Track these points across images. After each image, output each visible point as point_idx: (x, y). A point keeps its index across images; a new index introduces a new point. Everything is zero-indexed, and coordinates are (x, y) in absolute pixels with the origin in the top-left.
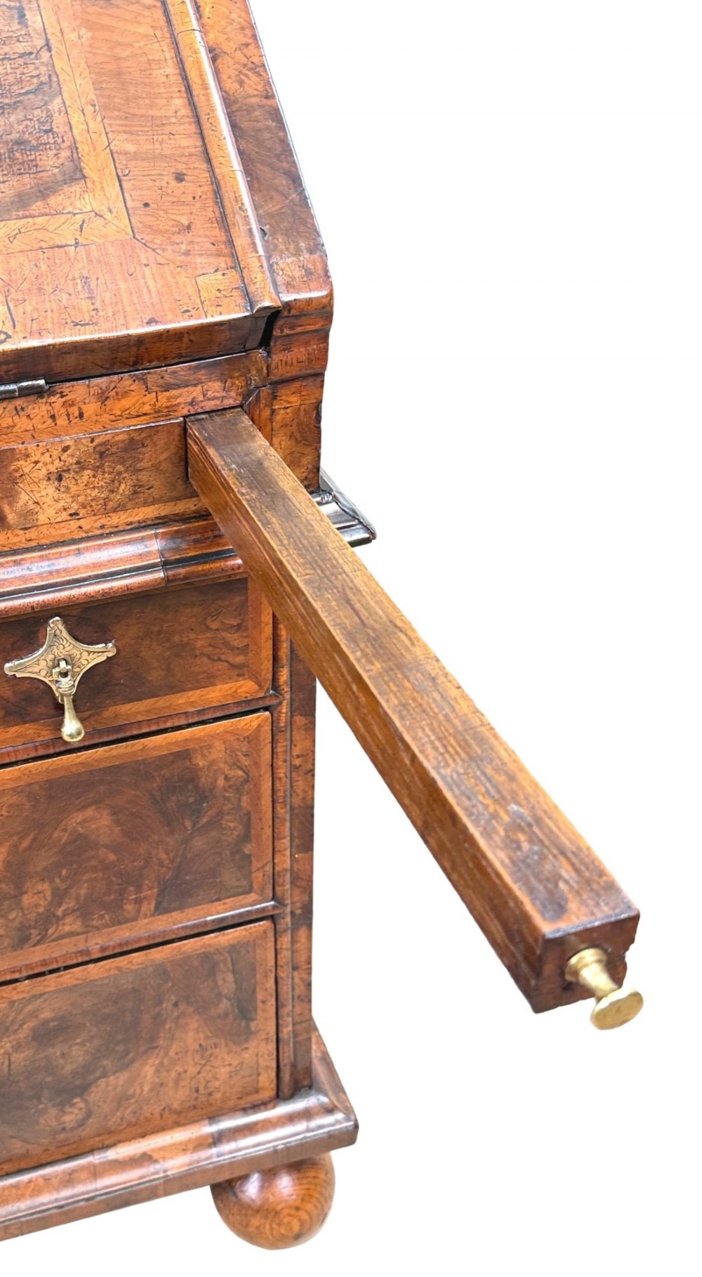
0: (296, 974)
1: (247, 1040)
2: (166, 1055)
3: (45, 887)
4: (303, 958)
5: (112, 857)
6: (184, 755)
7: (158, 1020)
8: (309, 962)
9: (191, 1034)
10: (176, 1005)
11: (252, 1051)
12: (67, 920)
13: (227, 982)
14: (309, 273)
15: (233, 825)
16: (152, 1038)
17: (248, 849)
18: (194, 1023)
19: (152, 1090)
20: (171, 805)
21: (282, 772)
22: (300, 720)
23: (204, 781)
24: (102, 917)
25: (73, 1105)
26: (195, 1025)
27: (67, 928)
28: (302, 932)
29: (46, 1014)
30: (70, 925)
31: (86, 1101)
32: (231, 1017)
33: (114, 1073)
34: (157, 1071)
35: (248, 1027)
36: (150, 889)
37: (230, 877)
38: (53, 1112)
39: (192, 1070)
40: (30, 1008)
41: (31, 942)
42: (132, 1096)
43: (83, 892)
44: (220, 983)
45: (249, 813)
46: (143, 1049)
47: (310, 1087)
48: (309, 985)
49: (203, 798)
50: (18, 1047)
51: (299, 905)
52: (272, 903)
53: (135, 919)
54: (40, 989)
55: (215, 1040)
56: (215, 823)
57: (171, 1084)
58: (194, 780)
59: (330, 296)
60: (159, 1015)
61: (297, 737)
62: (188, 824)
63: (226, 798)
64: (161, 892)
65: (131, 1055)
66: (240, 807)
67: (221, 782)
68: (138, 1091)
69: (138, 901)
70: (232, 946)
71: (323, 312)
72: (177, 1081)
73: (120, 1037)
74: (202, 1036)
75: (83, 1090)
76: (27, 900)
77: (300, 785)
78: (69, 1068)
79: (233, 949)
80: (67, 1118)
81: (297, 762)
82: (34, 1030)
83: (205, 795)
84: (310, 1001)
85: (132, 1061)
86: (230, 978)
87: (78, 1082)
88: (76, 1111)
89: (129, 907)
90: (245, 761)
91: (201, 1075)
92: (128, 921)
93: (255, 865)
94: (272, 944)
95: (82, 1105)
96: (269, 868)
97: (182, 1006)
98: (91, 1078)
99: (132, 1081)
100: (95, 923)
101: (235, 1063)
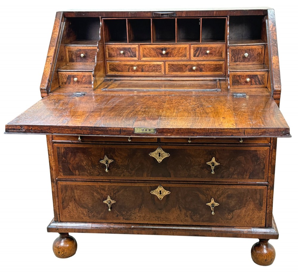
0: (270, 199)
1: (261, 211)
2: (247, 209)
3: (233, 168)
4: (272, 197)
5: (243, 166)
6: (256, 151)
7: (247, 200)
8: (273, 198)
9: (251, 205)
10: (250, 198)
11: (261, 213)
12: (236, 175)
13: (258, 196)
14: (278, 87)
15: (262, 165)
16: (245, 204)
17: (264, 170)
18: (252, 203)
19: (244, 216)
20: (253, 159)
21: (270, 158)
22: (274, 150)
23: (258, 156)
24: (240, 176)
25: (230, 214)
26: (252, 204)
27: (235, 177)
28: (272, 191)
29: (229, 193)
30: (236, 176)
31: (233, 214)
32: (258, 204)
33: (238, 209)
34: (245, 212)
35: (261, 208)
36: (248, 173)
37: (261, 175)
38: (227, 214)
39: (251, 214)
40: (227, 190)
41: (230, 178)
42: (240, 216)
43: (238, 171)
44: (257, 196)
45: (265, 164)
46: (243, 206)
47: (271, 227)
48: (272, 203)
49: (258, 159)
50: (224, 198)
51: (272, 185)
52: (267, 183)
53: (245, 178)
54: (229, 187)
55: (255, 208)
56: (259, 164)
57: (247, 216)
58: (257, 155)
59: (281, 89)
60: (247, 199)
61: (273, 152)
62: (255, 163)
63: (261, 160)
64: (250, 174)
65: (241, 206)
66: (263, 162)
67: (261, 157)
68: (241, 215)
69: (246, 175)
70: (260, 189)
71: (280, 91)
72: (248, 215)
73: (240, 202)
74: (253, 207)
75: (233, 211)
76: (230, 169)
77: (273, 161)
78: (231, 205)
79: (260, 190)
80: (229, 217)
81: (273, 157)
82: (227, 195)
83: (259, 159)
84: (272, 206)
85: (241, 208)
86: (259, 196)
87: (232, 209)
88: (231, 216)
89: (245, 176)
90: (265, 154)
91: (252, 216)
92: (244, 178)
93: (265, 174)
94: (267, 191)
95: (232, 214)
96: (267, 175)
97: (251, 199)
98: (234, 209)
99: (240, 212)
100: (239, 177)
101: (258, 215)
